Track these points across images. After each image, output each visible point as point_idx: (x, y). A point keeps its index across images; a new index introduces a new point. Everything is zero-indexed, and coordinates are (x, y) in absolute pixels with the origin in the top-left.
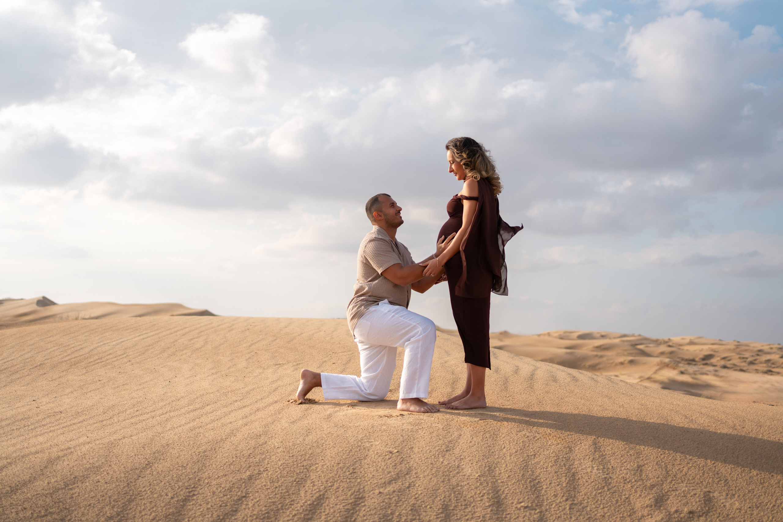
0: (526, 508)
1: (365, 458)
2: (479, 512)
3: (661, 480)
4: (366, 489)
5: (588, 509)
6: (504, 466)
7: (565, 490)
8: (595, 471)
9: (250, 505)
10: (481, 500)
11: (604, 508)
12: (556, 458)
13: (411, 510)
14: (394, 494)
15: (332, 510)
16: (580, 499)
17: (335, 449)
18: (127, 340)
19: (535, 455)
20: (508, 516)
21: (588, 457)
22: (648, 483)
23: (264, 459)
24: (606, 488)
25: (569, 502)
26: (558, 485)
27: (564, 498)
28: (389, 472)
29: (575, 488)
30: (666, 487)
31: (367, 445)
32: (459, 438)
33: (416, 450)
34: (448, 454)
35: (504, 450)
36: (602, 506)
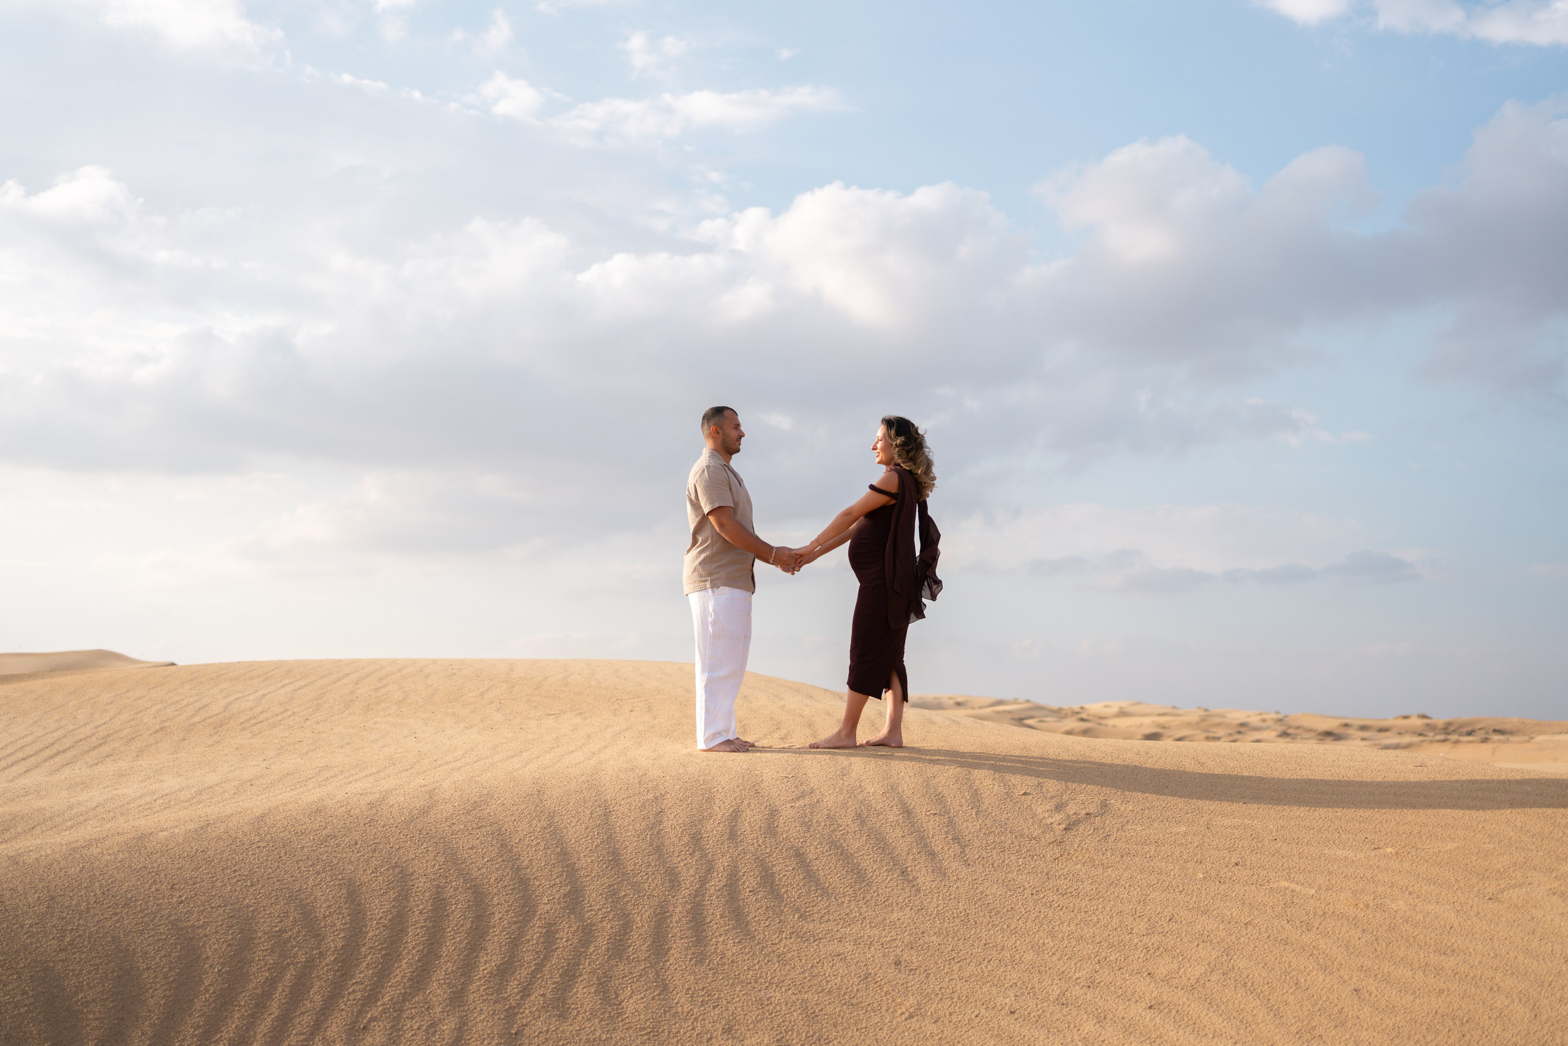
0: (935, 814)
1: (762, 782)
2: (892, 817)
4: (777, 804)
5: (993, 814)
6: (905, 784)
7: (969, 801)
8: (996, 787)
9: (671, 816)
10: (892, 810)
12: (955, 779)
13: (828, 817)
14: (806, 807)
15: (752, 820)
16: (984, 808)
18: (270, 693)
19: (934, 777)
20: (920, 821)
22: (1049, 795)
23: (657, 785)
25: (975, 809)
26: (962, 797)
27: (970, 807)
28: (793, 792)
29: (978, 800)
30: (1065, 798)
33: (813, 775)
36: (1006, 812)
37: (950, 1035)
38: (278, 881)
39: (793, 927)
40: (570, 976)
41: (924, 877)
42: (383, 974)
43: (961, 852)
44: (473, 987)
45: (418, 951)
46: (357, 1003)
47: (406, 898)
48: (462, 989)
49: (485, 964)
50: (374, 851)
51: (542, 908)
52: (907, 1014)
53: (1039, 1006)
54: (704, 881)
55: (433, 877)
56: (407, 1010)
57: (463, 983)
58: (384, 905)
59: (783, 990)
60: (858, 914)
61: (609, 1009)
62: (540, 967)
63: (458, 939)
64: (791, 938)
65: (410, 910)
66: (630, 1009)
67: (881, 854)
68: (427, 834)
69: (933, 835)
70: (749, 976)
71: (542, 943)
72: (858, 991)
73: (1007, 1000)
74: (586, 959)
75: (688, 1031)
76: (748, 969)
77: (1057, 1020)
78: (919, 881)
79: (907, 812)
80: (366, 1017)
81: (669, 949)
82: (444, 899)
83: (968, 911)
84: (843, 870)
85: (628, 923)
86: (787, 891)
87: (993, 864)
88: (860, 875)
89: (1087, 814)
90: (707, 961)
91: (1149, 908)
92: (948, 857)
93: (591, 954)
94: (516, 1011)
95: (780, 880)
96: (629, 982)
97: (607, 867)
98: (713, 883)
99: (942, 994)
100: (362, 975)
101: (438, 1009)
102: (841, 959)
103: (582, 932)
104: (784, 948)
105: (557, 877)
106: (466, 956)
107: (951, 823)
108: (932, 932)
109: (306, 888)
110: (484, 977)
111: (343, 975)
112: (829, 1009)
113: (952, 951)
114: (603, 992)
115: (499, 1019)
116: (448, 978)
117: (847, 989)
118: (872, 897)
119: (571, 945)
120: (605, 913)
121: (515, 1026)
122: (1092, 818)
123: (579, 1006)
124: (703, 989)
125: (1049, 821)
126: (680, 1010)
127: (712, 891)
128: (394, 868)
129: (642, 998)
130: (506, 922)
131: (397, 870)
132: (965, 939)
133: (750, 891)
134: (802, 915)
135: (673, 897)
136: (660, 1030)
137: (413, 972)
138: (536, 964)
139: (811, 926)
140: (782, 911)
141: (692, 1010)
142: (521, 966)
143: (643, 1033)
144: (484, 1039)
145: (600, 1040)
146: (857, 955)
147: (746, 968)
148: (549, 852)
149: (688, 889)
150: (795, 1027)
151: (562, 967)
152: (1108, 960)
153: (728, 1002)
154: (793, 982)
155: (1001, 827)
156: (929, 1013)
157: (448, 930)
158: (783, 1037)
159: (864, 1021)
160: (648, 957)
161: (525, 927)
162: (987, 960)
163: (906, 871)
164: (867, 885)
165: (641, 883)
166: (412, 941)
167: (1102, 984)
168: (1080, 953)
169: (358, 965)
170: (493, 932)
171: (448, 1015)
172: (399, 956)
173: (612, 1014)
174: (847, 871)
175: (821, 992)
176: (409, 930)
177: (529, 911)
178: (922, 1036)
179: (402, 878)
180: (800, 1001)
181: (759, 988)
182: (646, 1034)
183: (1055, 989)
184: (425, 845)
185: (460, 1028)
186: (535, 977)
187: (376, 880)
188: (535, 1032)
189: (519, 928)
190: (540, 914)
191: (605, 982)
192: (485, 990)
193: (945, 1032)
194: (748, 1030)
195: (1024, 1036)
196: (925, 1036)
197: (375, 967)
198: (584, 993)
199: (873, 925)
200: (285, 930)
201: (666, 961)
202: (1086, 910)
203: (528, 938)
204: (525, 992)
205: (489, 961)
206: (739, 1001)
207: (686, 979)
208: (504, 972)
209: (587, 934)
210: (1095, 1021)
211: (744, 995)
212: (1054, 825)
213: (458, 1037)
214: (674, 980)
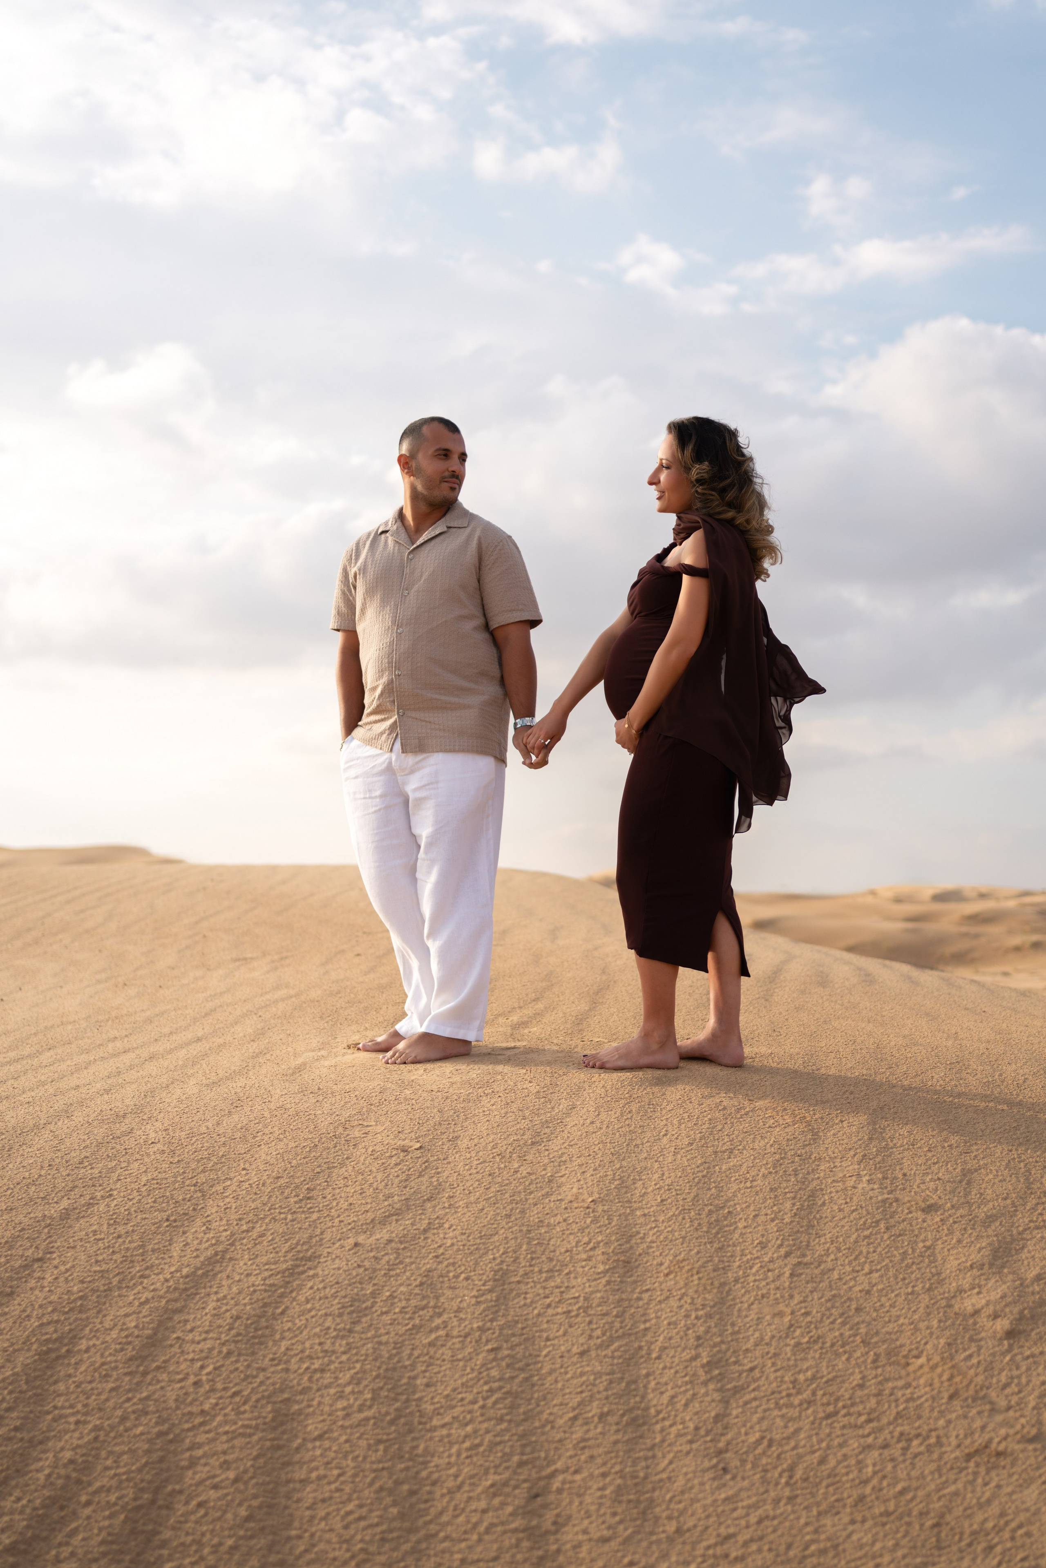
1: (342, 1165)
2: (580, 1286)
3: (1013, 1203)
4: (327, 1236)
5: (835, 1275)
6: (656, 1176)
7: (786, 1232)
8: (863, 1185)
9: (49, 1278)
10: (589, 1259)
11: (871, 1272)
12: (777, 1157)
13: (421, 1284)
14: (389, 1249)
15: (235, 1289)
16: (820, 1250)
17: (281, 1145)
19: (731, 1151)
20: (646, 1296)
21: (852, 1153)
22: (981, 1213)
23: (112, 1170)
24: (882, 1225)
25: (793, 1260)
26: (773, 1220)
27: (783, 1251)
28: (389, 1197)
29: (811, 1226)
30: (1022, 1220)
31: (357, 1133)
32: (568, 1115)
33: (463, 1143)
34: (535, 1148)
35: (665, 1140)
36: (867, 1268)
43: (717, 1418)
67: (501, 1420)
69: (663, 1349)
78: (569, 1535)
87: (791, 1469)
92: (679, 1435)
125: (970, 1303)
155: (844, 1324)
163: (546, 1491)
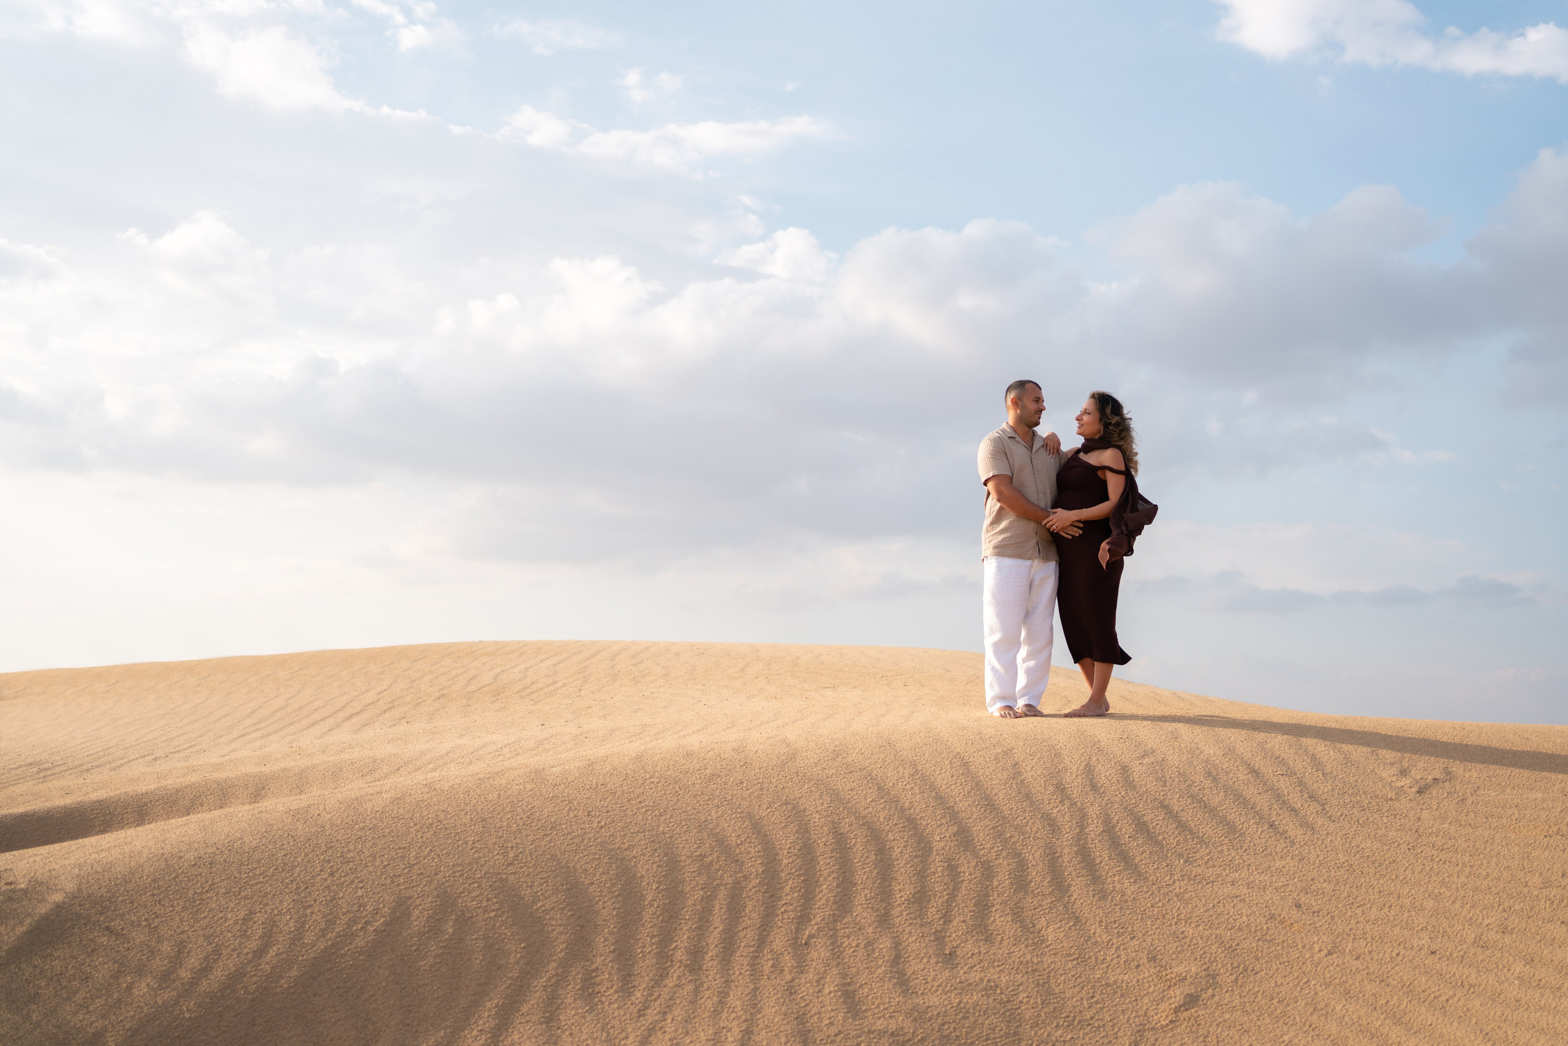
10: (1239, 770)
16: (1329, 771)
20: (1270, 780)
22: (1388, 762)
25: (1320, 772)
26: (1303, 761)
27: (1314, 770)
29: (1320, 764)
30: (1406, 764)
37: (1377, 971)
38: (684, 812)
39: (1182, 870)
40: (983, 906)
41: (1294, 830)
42: (808, 897)
43: (1322, 810)
44: (896, 912)
45: (834, 878)
46: (792, 922)
47: (807, 831)
48: (886, 913)
49: (900, 892)
50: (762, 789)
51: (937, 845)
52: (1325, 951)
53: (1459, 948)
54: (1082, 826)
55: (825, 814)
56: (841, 929)
57: (885, 907)
58: (789, 837)
59: (1194, 925)
60: (1241, 861)
61: (1031, 936)
62: (952, 897)
63: (868, 869)
64: (1183, 880)
65: (814, 842)
66: (1051, 937)
67: (1244, 808)
68: (804, 776)
69: (1288, 793)
70: (1155, 913)
71: (948, 875)
72: (1268, 928)
73: (1424, 942)
74: (993, 891)
75: (1114, 958)
76: (1152, 906)
77: (1482, 960)
78: (1291, 833)
79: (1255, 772)
80: (804, 934)
81: (1069, 886)
82: (842, 834)
83: (1350, 862)
84: (1212, 821)
85: (1022, 861)
86: (1164, 838)
88: (1231, 828)
89: (1435, 779)
90: (1110, 898)
91: (1536, 864)
92: (1311, 814)
93: (997, 887)
94: (943, 934)
95: (1154, 828)
96: (1041, 913)
97: (985, 811)
98: (1091, 829)
99: (1354, 935)
100: (789, 898)
101: (870, 930)
102: (1240, 900)
103: (982, 867)
104: (1180, 889)
105: (942, 818)
106: (879, 884)
107: (1301, 783)
108: (1321, 879)
109: (711, 820)
110: (903, 903)
111: (772, 896)
112: (1245, 944)
113: (1348, 896)
114: (1020, 921)
115: (930, 941)
116: (869, 903)
117: (1256, 926)
118: (1249, 846)
119: (975, 878)
120: (998, 851)
121: (947, 947)
122: (1441, 783)
123: (1001, 932)
124: (1115, 922)
125: (1398, 784)
126: (1099, 939)
127: (1093, 835)
128: (787, 804)
129: (1059, 928)
130: (907, 856)
131: (790, 807)
132: (1357, 887)
133: (1129, 837)
134: (1186, 860)
135: (1058, 839)
136: (1087, 957)
137: (835, 896)
138: (947, 894)
139: (1199, 871)
140: (1166, 856)
141: (1111, 940)
142: (935, 896)
143: (1071, 958)
144: (922, 958)
145: (1033, 963)
146: (1255, 897)
147: (1149, 905)
148: (925, 795)
149: (1069, 833)
150: (1218, 959)
151: (974, 898)
152: (1513, 909)
153: (1143, 935)
154: (1200, 919)
155: (1353, 788)
156: (1347, 951)
157: (856, 861)
158: (1209, 967)
159: (1284, 955)
160: (1052, 892)
161: (926, 861)
162: (1387, 906)
163: (1274, 825)
164: (1240, 835)
165: (1022, 826)
166: (825, 869)
167: (1517, 930)
168: (1481, 902)
169: (782, 889)
170: (898, 864)
171: (880, 936)
172: (817, 882)
173: (1036, 941)
174: (1216, 822)
175: (1231, 929)
176: (819, 859)
177: (924, 847)
178: (1348, 971)
179: (796, 813)
180: (1214, 936)
181: (1169, 923)
182: (1075, 959)
183: (1469, 933)
184: (806, 786)
185: (895, 947)
186: (950, 906)
187: (773, 815)
188: (968, 954)
189: (921, 862)
190: (937, 850)
191: (1018, 912)
192: (907, 915)
193: (1371, 967)
194: (1172, 959)
195: (1454, 974)
196: (1351, 971)
197: (799, 891)
198: (1003, 922)
199: (1260, 871)
200: (705, 855)
201: (1070, 896)
202: (1470, 864)
203: (932, 870)
204: (947, 918)
205: (903, 889)
206: (1154, 934)
207: (1095, 913)
208: (921, 899)
209: (988, 870)
210: (1522, 963)
211: (1157, 929)
212: (1406, 789)
213: (896, 955)
214: (1084, 914)
